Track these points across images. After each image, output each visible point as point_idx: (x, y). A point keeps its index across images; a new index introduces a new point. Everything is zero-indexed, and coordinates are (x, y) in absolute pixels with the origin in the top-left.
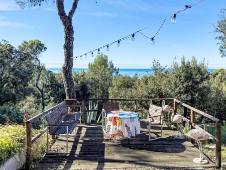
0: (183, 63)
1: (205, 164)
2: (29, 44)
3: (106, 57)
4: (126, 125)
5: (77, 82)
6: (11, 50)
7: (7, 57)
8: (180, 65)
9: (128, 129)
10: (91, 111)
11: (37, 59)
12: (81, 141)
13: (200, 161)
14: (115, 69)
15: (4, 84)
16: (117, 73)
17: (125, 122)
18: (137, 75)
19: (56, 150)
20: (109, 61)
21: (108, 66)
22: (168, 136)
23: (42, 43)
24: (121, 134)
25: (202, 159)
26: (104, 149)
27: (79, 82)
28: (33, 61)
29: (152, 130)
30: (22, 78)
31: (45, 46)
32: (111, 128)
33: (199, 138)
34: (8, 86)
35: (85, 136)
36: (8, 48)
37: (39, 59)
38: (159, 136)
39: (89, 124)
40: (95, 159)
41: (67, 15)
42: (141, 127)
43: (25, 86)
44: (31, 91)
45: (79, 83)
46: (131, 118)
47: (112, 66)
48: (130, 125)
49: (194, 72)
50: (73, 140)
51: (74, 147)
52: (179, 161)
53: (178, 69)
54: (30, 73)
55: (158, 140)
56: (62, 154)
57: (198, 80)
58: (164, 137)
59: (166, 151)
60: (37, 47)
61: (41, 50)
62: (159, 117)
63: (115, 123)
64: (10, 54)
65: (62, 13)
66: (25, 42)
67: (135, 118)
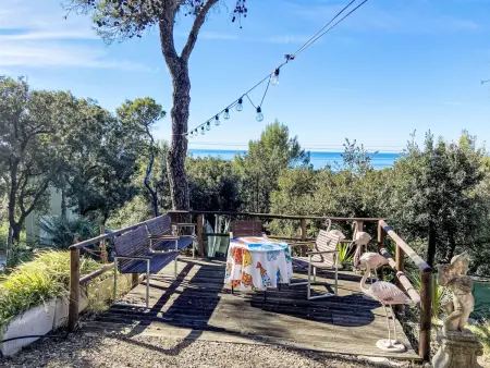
0: (430, 144)
1: (397, 352)
2: (135, 106)
3: (285, 129)
4: (259, 266)
5: (215, 178)
6: (99, 117)
7: (93, 129)
8: (422, 148)
9: (263, 272)
10: (217, 235)
11: (148, 132)
12: (180, 289)
13: (388, 345)
14: (302, 154)
15: (89, 178)
16: (307, 161)
17: (258, 259)
18: (330, 167)
19: (131, 301)
20: (291, 136)
21: (287, 147)
22: (350, 293)
23: (157, 103)
24: (248, 280)
25: (394, 341)
26: (215, 306)
27: (218, 177)
28: (142, 137)
29: (319, 279)
30: (119, 167)
31: (163, 109)
32: (233, 268)
33: (386, 300)
34: (96, 181)
35: (192, 282)
36: (95, 113)
37: (151, 133)
38: (332, 292)
39: (210, 259)
40: (192, 323)
41: (179, 55)
42: (294, 272)
43: (124, 182)
44: (134, 192)
45: (218, 180)
46: (268, 253)
47: (296, 148)
48: (267, 266)
49: (452, 164)
50: (167, 285)
51: (164, 299)
52: (345, 342)
53: (418, 157)
54: (131, 160)
55: (327, 299)
56: (137, 308)
57: (460, 182)
58: (341, 293)
59: (331, 322)
60: (149, 111)
61: (155, 116)
62: (332, 254)
63: (239, 261)
64: (100, 124)
65: (169, 52)
66: (128, 102)
67: (277, 252)
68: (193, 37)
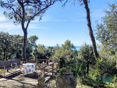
12: (14, 73)
14: (74, 47)
26: (17, 76)
41: (25, 28)
56: (2, 76)
68: (28, 25)
